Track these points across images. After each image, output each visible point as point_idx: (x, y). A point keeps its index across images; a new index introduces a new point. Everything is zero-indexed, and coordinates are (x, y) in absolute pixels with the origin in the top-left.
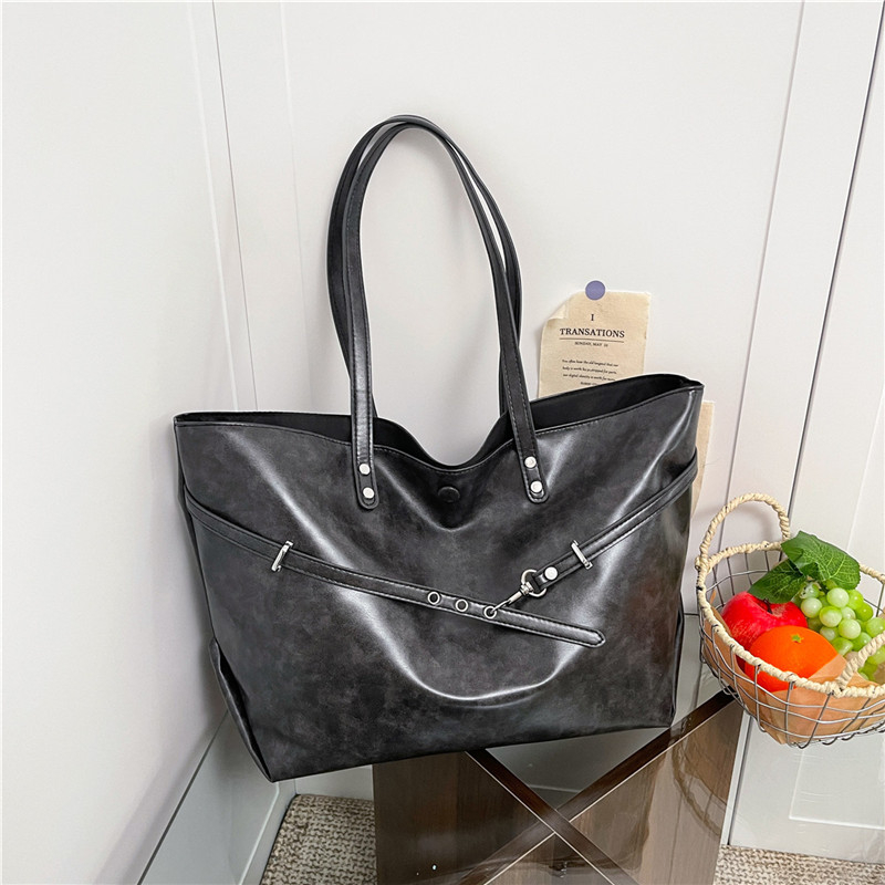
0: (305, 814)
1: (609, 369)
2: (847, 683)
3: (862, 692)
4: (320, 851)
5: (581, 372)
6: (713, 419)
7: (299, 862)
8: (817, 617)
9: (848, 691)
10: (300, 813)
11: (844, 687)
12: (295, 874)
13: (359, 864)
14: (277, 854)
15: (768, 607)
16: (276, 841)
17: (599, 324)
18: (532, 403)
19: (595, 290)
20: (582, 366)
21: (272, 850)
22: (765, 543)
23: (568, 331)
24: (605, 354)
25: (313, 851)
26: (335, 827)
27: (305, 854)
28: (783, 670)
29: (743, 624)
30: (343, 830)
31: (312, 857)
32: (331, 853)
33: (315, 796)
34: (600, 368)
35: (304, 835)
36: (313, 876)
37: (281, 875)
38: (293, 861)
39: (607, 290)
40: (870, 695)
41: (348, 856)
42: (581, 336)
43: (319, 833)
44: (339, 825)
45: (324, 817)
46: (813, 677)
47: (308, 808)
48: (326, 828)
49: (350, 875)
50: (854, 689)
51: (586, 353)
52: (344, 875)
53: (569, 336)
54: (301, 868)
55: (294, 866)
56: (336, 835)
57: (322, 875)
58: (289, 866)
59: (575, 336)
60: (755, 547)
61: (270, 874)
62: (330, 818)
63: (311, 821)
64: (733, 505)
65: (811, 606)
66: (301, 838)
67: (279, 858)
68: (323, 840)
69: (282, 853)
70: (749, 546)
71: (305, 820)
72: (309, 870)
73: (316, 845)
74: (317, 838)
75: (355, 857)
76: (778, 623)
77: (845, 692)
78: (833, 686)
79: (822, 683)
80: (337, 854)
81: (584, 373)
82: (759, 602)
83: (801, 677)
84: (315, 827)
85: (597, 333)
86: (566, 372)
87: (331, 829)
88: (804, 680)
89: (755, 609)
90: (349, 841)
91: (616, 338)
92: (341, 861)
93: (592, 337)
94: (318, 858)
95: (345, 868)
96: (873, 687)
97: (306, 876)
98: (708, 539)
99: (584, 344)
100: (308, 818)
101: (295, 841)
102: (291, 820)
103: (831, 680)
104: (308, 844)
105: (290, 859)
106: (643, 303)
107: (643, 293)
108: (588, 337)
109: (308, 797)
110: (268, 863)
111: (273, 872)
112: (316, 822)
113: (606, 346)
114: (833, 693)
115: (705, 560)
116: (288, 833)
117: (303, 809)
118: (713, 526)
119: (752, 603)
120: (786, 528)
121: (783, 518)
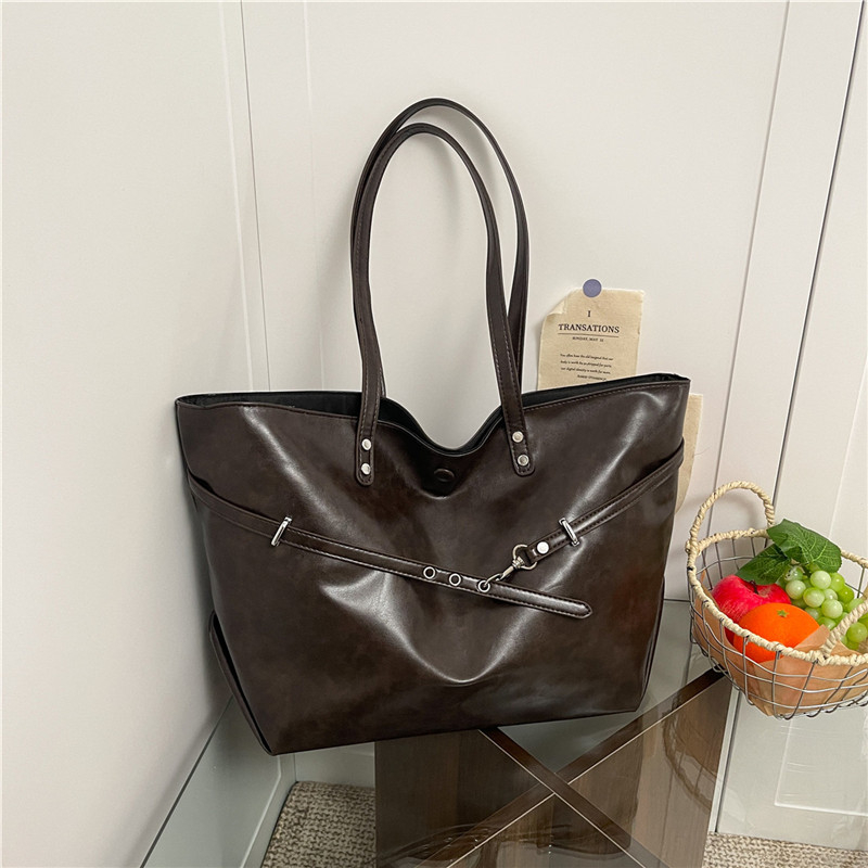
0: (306, 799)
1: (604, 362)
2: (830, 651)
3: (845, 660)
4: (320, 834)
5: (578, 366)
6: (702, 411)
7: (300, 844)
8: (802, 599)
9: (831, 659)
10: (301, 798)
11: (828, 655)
12: (296, 856)
13: (358, 846)
14: (278, 836)
15: (754, 587)
16: (277, 825)
17: (596, 320)
19: (592, 288)
20: (579, 359)
21: (274, 833)
22: (751, 530)
23: (566, 327)
24: (598, 349)
25: (313, 834)
26: (335, 811)
27: (306, 836)
28: (771, 641)
30: (342, 814)
31: (312, 840)
32: (331, 836)
33: (315, 783)
34: (596, 361)
35: (304, 818)
36: (313, 858)
37: (282, 856)
39: (603, 288)
40: (853, 662)
41: (348, 839)
42: (578, 331)
43: (319, 817)
44: (339, 809)
45: (323, 802)
46: (797, 646)
47: (309, 794)
48: (326, 812)
49: (349, 858)
50: (837, 657)
51: (582, 348)
52: (344, 857)
53: (567, 331)
54: (302, 850)
55: (295, 848)
56: (336, 819)
57: (322, 856)
58: (290, 848)
59: (572, 331)
60: (742, 533)
61: (272, 856)
62: (330, 802)
63: (311, 805)
64: (721, 491)
65: (796, 587)
66: (302, 821)
67: (280, 840)
68: (323, 823)
69: (283, 836)
70: (736, 532)
71: (305, 805)
72: (309, 851)
73: (316, 828)
74: (317, 822)
75: (354, 840)
76: (765, 601)
77: (828, 660)
78: (818, 655)
79: (807, 652)
80: (337, 837)
81: (582, 367)
82: (747, 584)
83: (787, 646)
84: (315, 811)
85: (593, 328)
86: (564, 365)
87: (331, 813)
88: (790, 649)
89: (740, 589)
90: (348, 824)
91: (611, 334)
92: (340, 843)
93: (589, 332)
94: (318, 840)
95: (344, 851)
96: (855, 656)
97: (307, 857)
98: (698, 523)
99: (581, 339)
100: (309, 803)
101: (295, 824)
102: (292, 804)
103: (816, 649)
104: (308, 827)
105: (291, 841)
106: (637, 300)
107: (636, 291)
108: (586, 332)
109: (308, 783)
110: (269, 845)
111: (274, 853)
112: (316, 806)
113: (602, 340)
114: (817, 661)
115: (695, 543)
116: (289, 817)
117: (304, 794)
118: (703, 511)
119: (739, 585)
120: (771, 517)
121: (768, 506)
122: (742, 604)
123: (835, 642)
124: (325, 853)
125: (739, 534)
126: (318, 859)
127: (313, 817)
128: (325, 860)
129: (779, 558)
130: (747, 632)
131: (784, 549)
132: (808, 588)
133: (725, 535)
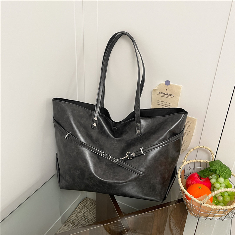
1: (169, 104)
3: (210, 206)
4: (86, 212)
5: (162, 104)
6: (196, 123)
7: (81, 213)
8: (214, 184)
9: (206, 205)
10: (85, 202)
11: (204, 203)
12: (79, 216)
13: (94, 218)
14: (76, 210)
15: (201, 178)
16: (77, 207)
17: (168, 92)
18: (141, 110)
19: (168, 83)
20: (163, 103)
21: (76, 209)
22: (206, 161)
23: (160, 93)
24: (168, 100)
26: (91, 207)
27: (83, 211)
28: (191, 195)
29: (191, 181)
30: (93, 209)
31: (84, 213)
32: (88, 213)
33: (90, 199)
34: (167, 104)
35: (84, 207)
36: (82, 217)
37: (76, 215)
39: (170, 83)
41: (92, 215)
42: (163, 95)
43: (87, 208)
46: (198, 198)
47: (87, 201)
48: (89, 207)
49: (91, 220)
50: (208, 205)
51: (164, 99)
53: (160, 94)
54: (81, 215)
55: (79, 213)
56: (91, 209)
58: (78, 213)
61: (73, 214)
62: (91, 205)
63: (87, 204)
64: (196, 148)
65: (213, 181)
67: (76, 211)
68: (88, 210)
69: (78, 210)
70: (201, 160)
71: (85, 204)
72: (82, 215)
73: (86, 210)
74: (86, 209)
75: (94, 216)
76: (201, 183)
77: (205, 205)
78: (202, 202)
79: (199, 201)
80: (90, 214)
81: (163, 105)
82: (199, 176)
83: (194, 198)
84: (87, 206)
85: (167, 94)
86: (158, 103)
87: (90, 208)
88: (195, 199)
90: (94, 212)
91: (172, 97)
92: (90, 216)
93: (166, 95)
94: (85, 213)
95: (90, 218)
96: (213, 206)
98: (187, 155)
99: (164, 97)
101: (81, 208)
102: (82, 203)
103: (202, 200)
104: (84, 210)
105: (79, 212)
106: (180, 88)
107: (180, 85)
108: (165, 95)
109: (88, 198)
110: (74, 211)
111: (74, 214)
112: (87, 205)
113: (169, 98)
114: (201, 204)
115: (185, 161)
116: (80, 206)
117: (86, 201)
118: (189, 152)
119: (196, 176)
120: (213, 158)
121: (213, 155)
122: (194, 182)
123: (206, 200)
124: (86, 217)
125: (202, 161)
126: (84, 218)
129: (210, 171)
130: (185, 191)
131: (211, 169)
132: (216, 182)
133: (197, 160)
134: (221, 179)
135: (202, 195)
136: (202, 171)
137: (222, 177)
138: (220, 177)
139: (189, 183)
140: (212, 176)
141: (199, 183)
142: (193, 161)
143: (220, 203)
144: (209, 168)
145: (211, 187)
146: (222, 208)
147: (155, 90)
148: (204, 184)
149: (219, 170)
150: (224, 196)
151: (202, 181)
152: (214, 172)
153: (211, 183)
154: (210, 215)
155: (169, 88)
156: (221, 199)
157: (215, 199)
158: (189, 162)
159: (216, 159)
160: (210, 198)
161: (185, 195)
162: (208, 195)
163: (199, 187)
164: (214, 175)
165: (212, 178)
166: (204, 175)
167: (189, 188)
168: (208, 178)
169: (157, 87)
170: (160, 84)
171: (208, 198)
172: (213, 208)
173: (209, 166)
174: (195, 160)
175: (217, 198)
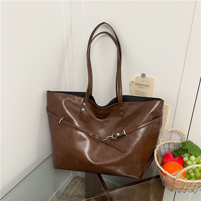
0: (77, 180)
1: (145, 94)
3: (182, 180)
4: (77, 189)
5: (139, 94)
6: (169, 109)
8: (186, 162)
9: (179, 179)
10: (76, 180)
11: (178, 178)
12: (71, 192)
13: (84, 194)
14: (69, 187)
15: (174, 157)
16: (70, 184)
17: (144, 83)
19: (143, 75)
20: (140, 92)
22: (179, 141)
23: (137, 84)
24: (144, 90)
25: (76, 188)
26: (82, 184)
27: (74, 188)
28: (165, 171)
29: (166, 159)
30: (83, 186)
32: (79, 190)
34: (143, 93)
35: (75, 184)
37: (68, 191)
38: (71, 189)
39: (146, 76)
40: (184, 181)
41: (82, 191)
42: (140, 86)
44: (83, 184)
45: (80, 182)
46: (172, 174)
47: (78, 179)
48: (80, 184)
49: (81, 195)
50: (181, 179)
51: (141, 90)
52: (80, 195)
54: (72, 191)
55: (71, 190)
56: (81, 186)
57: (76, 193)
58: (70, 190)
59: (138, 85)
61: (66, 190)
62: (81, 182)
63: (77, 182)
64: (169, 130)
65: (185, 159)
66: (74, 185)
68: (79, 186)
71: (76, 181)
72: (74, 192)
73: (77, 187)
74: (77, 186)
75: (84, 192)
76: (175, 161)
77: (178, 179)
78: (175, 177)
79: (173, 176)
80: (80, 190)
81: (140, 94)
82: (173, 155)
84: (78, 183)
86: (136, 93)
87: (81, 185)
88: (169, 174)
89: (170, 156)
90: (84, 188)
91: (147, 87)
92: (81, 192)
93: (142, 86)
94: (76, 190)
95: (81, 194)
96: (186, 180)
97: (73, 193)
98: (162, 137)
99: (140, 87)
100: (77, 181)
101: (73, 185)
102: (74, 181)
103: (175, 176)
104: (75, 186)
106: (154, 79)
107: (154, 77)
109: (79, 177)
110: (67, 188)
113: (145, 88)
114: (175, 179)
115: (161, 142)
116: (72, 183)
118: (164, 134)
119: (171, 155)
120: (185, 139)
121: (184, 136)
122: (169, 160)
123: (179, 175)
124: (77, 193)
125: (175, 142)
126: (75, 194)
127: (77, 184)
128: (76, 194)
129: (183, 150)
130: (161, 167)
131: (183, 148)
132: (189, 159)
133: (171, 141)
134: (193, 158)
135: (176, 171)
136: (176, 151)
137: (193, 155)
138: (191, 156)
139: (164, 161)
140: (185, 155)
141: (173, 161)
142: (168, 142)
143: (192, 178)
144: (182, 148)
145: (184, 164)
146: (194, 182)
147: (132, 82)
148: (177, 161)
149: (190, 149)
150: (195, 172)
151: (175, 159)
152: (186, 151)
153: (184, 161)
154: (183, 188)
155: (145, 80)
156: (193, 174)
157: (188, 175)
158: (164, 143)
159: (188, 140)
160: (182, 173)
161: (161, 171)
162: (180, 170)
163: (173, 164)
164: (186, 154)
165: (184, 157)
166: (177, 154)
167: (164, 165)
168: (181, 156)
169: (134, 80)
170: (137, 77)
171: (180, 173)
172: (186, 182)
173: (181, 146)
174: (169, 141)
175: (189, 174)
